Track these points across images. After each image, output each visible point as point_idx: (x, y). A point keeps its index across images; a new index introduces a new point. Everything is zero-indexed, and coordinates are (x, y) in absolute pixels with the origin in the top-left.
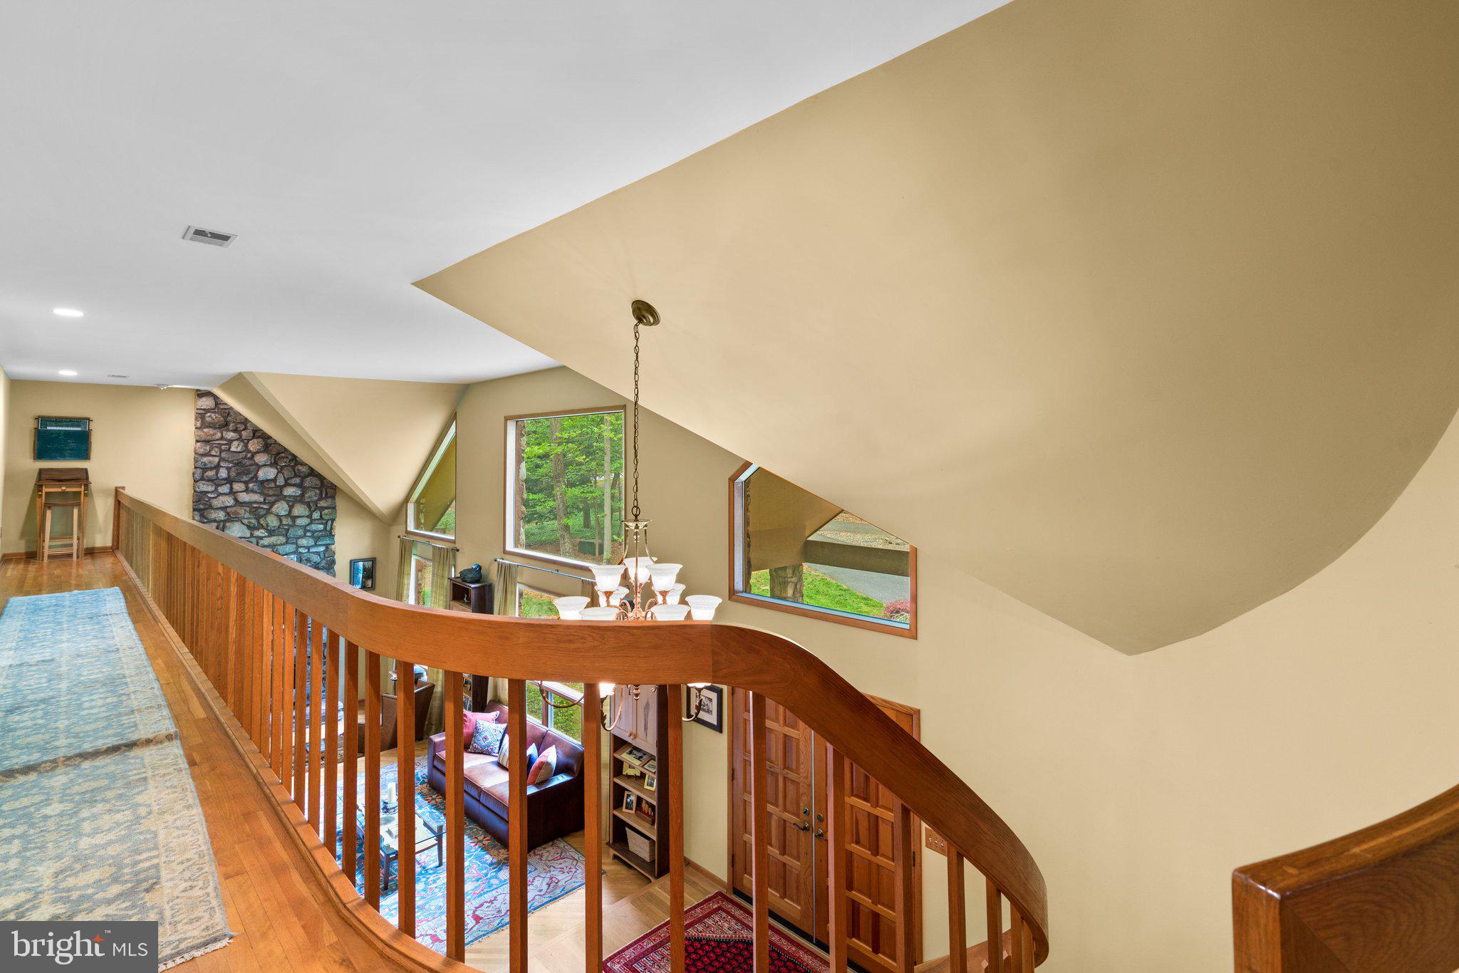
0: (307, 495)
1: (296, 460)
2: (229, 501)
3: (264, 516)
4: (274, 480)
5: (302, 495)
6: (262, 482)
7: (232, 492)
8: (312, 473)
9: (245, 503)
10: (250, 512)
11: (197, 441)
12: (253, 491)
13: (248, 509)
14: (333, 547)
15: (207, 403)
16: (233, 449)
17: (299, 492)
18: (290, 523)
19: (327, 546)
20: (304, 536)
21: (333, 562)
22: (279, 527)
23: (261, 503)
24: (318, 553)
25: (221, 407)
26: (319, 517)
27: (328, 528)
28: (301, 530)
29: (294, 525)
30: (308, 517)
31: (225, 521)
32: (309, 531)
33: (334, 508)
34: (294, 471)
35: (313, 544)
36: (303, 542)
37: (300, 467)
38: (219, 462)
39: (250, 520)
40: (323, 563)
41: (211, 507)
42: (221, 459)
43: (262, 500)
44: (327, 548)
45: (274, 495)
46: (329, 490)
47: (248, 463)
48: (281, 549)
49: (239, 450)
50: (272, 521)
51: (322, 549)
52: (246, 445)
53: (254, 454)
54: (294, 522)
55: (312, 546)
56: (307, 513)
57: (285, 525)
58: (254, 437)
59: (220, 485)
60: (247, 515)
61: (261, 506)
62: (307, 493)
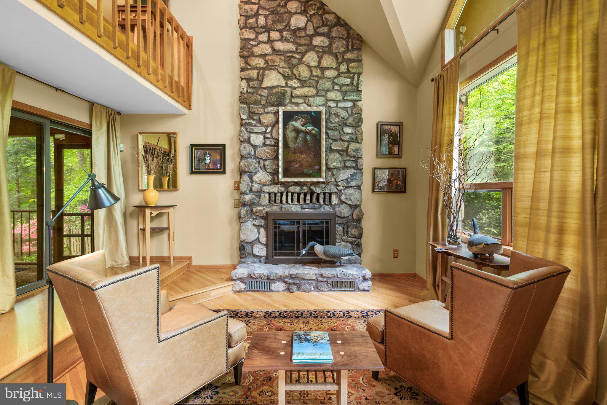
0: (334, 46)
2: (266, 49)
3: (296, 65)
4: (305, 29)
5: (330, 46)
6: (295, 31)
7: (270, 41)
8: (339, 21)
9: (280, 51)
10: (285, 61)
12: (287, 40)
13: (283, 58)
14: (359, 103)
17: (327, 42)
18: (320, 75)
19: (354, 101)
20: (333, 89)
21: (360, 120)
22: (310, 79)
23: (294, 52)
24: (346, 109)
26: (346, 70)
27: (355, 83)
28: (330, 83)
29: (323, 77)
30: (335, 69)
31: (264, 69)
32: (337, 84)
33: (360, 61)
34: (322, 20)
35: (341, 98)
36: (332, 95)
37: (327, 16)
38: (258, 10)
39: (285, 70)
40: (350, 121)
41: (252, 55)
42: (260, 7)
43: (294, 48)
44: (354, 104)
45: (305, 45)
47: (282, 11)
48: (311, 99)
50: (304, 73)
51: (349, 104)
53: (287, 2)
54: (323, 74)
55: (339, 101)
56: (334, 64)
57: (315, 76)
59: (260, 33)
60: (282, 64)
61: (294, 55)
62: (334, 43)
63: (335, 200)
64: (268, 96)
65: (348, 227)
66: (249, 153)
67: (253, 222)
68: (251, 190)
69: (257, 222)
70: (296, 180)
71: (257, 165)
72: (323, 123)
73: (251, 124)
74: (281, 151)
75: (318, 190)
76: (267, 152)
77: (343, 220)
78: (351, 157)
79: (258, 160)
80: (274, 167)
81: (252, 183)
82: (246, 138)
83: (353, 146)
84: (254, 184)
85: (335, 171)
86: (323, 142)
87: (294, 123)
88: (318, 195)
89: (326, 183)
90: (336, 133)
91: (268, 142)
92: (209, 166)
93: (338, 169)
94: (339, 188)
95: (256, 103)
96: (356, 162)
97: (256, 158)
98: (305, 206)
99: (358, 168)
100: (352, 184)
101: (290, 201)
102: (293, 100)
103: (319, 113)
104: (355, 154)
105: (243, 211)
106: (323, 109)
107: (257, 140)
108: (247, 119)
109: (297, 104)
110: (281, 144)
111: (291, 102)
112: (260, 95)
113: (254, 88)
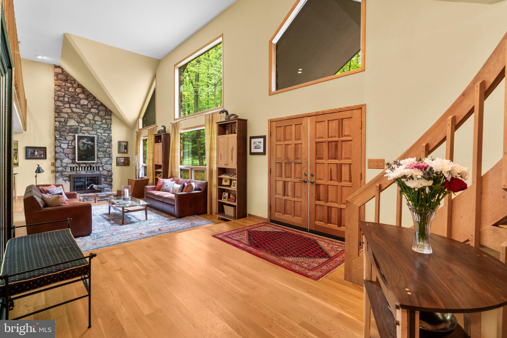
1: (95, 99)
2: (69, 111)
3: (83, 118)
4: (87, 105)
5: (98, 113)
6: (82, 105)
7: (70, 107)
8: (102, 105)
9: (75, 112)
11: (55, 85)
12: (78, 108)
13: (77, 115)
14: (111, 134)
15: (59, 70)
16: (70, 90)
17: (97, 111)
18: (94, 123)
19: (109, 134)
20: (100, 129)
21: (111, 140)
22: (89, 124)
23: (82, 113)
24: (105, 136)
25: (65, 73)
26: (105, 122)
27: (109, 127)
28: (98, 126)
29: (95, 124)
30: (101, 121)
31: (68, 118)
32: (101, 127)
33: (111, 120)
34: (95, 103)
35: (103, 132)
36: (99, 131)
37: (97, 102)
38: (64, 95)
39: (78, 119)
40: (107, 140)
41: (62, 112)
42: (65, 94)
43: (82, 112)
44: (109, 135)
45: (87, 111)
46: (109, 112)
47: (76, 97)
48: (90, 132)
49: (72, 91)
50: (87, 121)
51: (107, 135)
52: (75, 90)
53: (78, 94)
55: (103, 133)
56: (100, 120)
57: (92, 123)
58: (78, 87)
59: (66, 104)
60: (77, 117)
61: (82, 114)
62: (100, 112)
63: (101, 169)
64: (70, 129)
65: (106, 179)
66: (60, 151)
67: (63, 179)
68: (62, 166)
69: (65, 179)
70: (84, 162)
71: (64, 156)
72: (96, 141)
73: (61, 140)
74: (76, 151)
75: (94, 166)
76: (70, 151)
77: (105, 176)
78: (108, 153)
79: (65, 154)
80: (73, 157)
81: (62, 163)
82: (59, 145)
83: (108, 149)
84: (63, 163)
85: (101, 159)
86: (96, 148)
87: (83, 140)
88: (94, 167)
89: (97, 163)
90: (101, 145)
91: (70, 147)
92: (37, 156)
93: (102, 158)
94: (102, 164)
95: (64, 131)
96: (110, 155)
97: (63, 153)
98: (88, 172)
99: (110, 158)
100: (108, 163)
101: (81, 170)
102: (82, 131)
103: (94, 137)
104: (109, 152)
105: (58, 175)
106: (95, 136)
107: (65, 146)
108: (59, 137)
109: (84, 133)
110: (76, 148)
111: (80, 132)
112: (66, 128)
113: (63, 125)
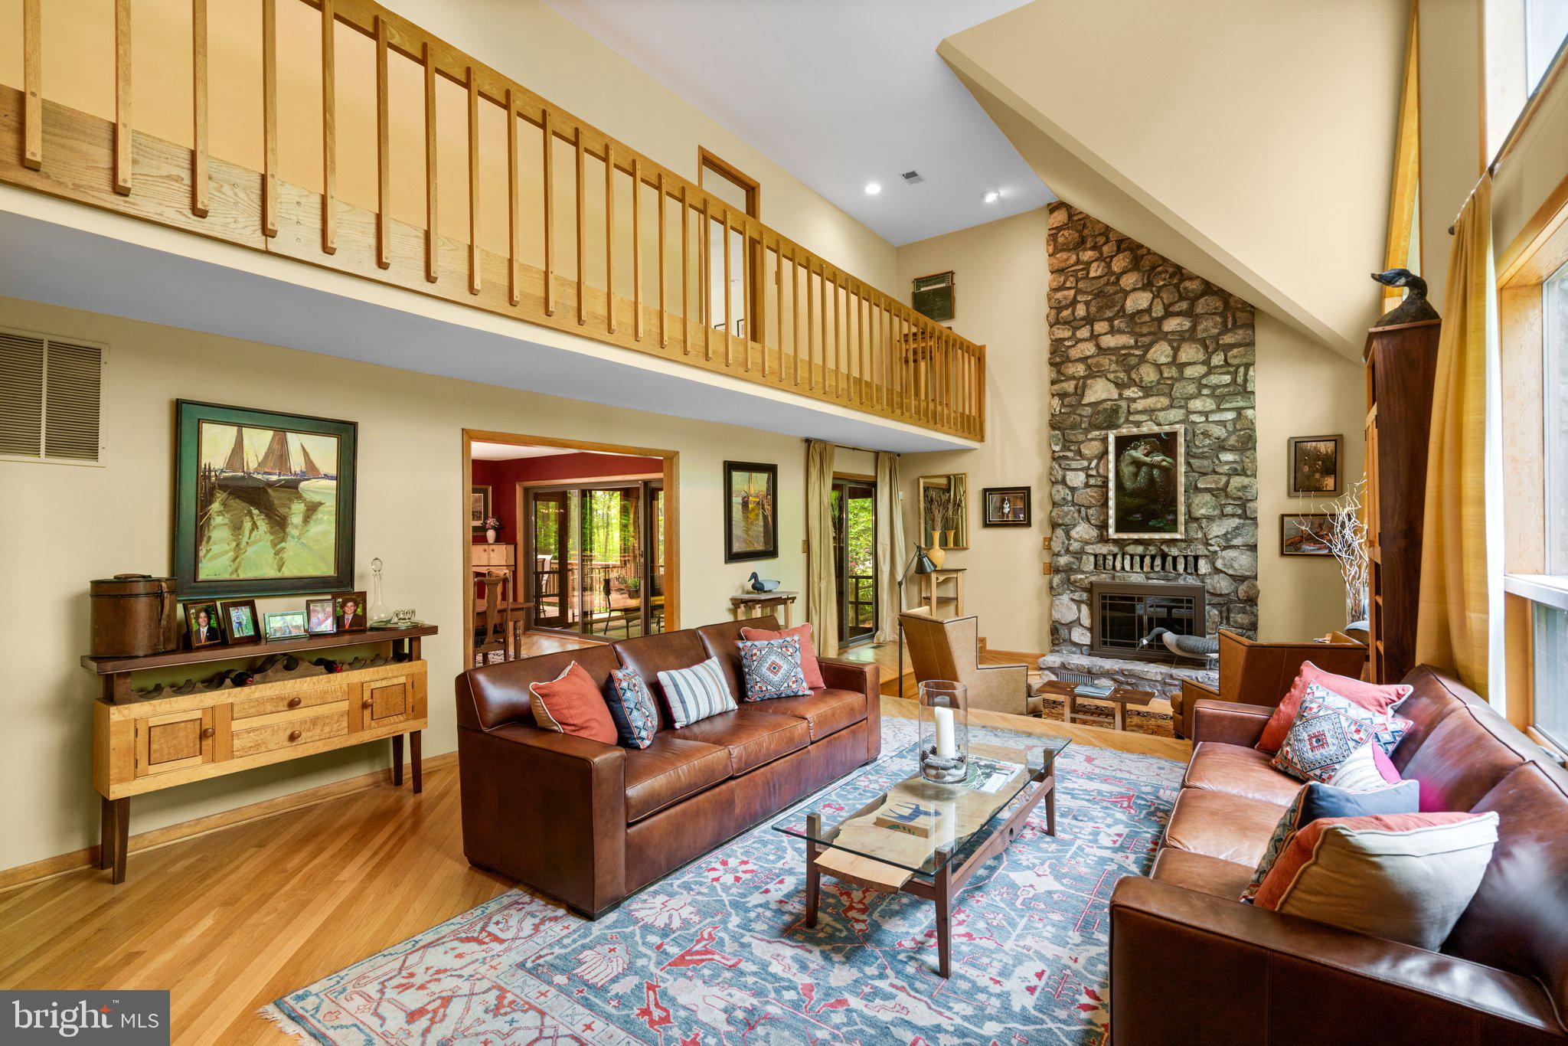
0: (1200, 328)
1: (1182, 274)
2: (1089, 349)
3: (1136, 366)
4: (1149, 310)
5: (1193, 329)
6: (1133, 316)
7: (1094, 337)
8: (1209, 289)
9: (1109, 349)
10: (1117, 362)
11: (1052, 273)
12: (1120, 332)
13: (1114, 358)
14: (1249, 413)
15: (1060, 217)
16: (1092, 274)
17: (1187, 324)
18: (1176, 375)
19: (1239, 411)
20: (1199, 395)
21: (1252, 439)
22: (1158, 382)
23: (1131, 347)
24: (1223, 423)
25: (1075, 218)
26: (1222, 363)
27: (1240, 380)
28: (1193, 386)
29: (1181, 378)
30: (1203, 363)
31: (1085, 378)
32: (1206, 386)
33: (1251, 344)
34: (1179, 292)
35: (1214, 407)
36: (1196, 404)
37: (1188, 284)
38: (1075, 296)
39: (1119, 375)
40: (1232, 440)
41: (1068, 360)
42: (1079, 291)
43: (1132, 342)
44: (1239, 414)
45: (1149, 334)
46: (1239, 314)
47: (1111, 291)
48: (1161, 415)
49: (1099, 273)
50: (1148, 374)
51: (1230, 416)
52: (1109, 266)
53: (1119, 277)
54: (1181, 372)
55: (1212, 412)
56: (1201, 357)
57: (1168, 378)
58: (1119, 251)
59: (1079, 328)
60: (1113, 367)
61: (1132, 352)
62: (1200, 324)
63: (1204, 567)
64: (1091, 416)
65: (1229, 611)
66: (1064, 499)
67: (1071, 595)
68: (1067, 551)
69: (1076, 596)
70: (1135, 536)
71: (1076, 515)
72: (1181, 450)
73: (1066, 458)
74: (1112, 494)
75: (1174, 552)
76: (1091, 496)
77: (1221, 600)
78: (1234, 499)
79: (1077, 507)
80: (1102, 518)
81: (1069, 540)
82: (1060, 478)
83: (1236, 481)
84: (1072, 542)
85: (1204, 523)
86: (1181, 480)
87: (1133, 453)
88: (1175, 559)
89: (1188, 541)
90: (1206, 463)
91: (1092, 481)
92: (1008, 517)
93: (1210, 518)
94: (1210, 548)
95: (1073, 427)
96: (1243, 507)
97: (1074, 504)
98: (1152, 575)
99: (1249, 519)
100: (1235, 542)
101: (1127, 567)
102: (1131, 418)
103: (1173, 436)
104: (1240, 494)
105: (1057, 580)
106: (1180, 429)
107: (1077, 479)
108: (1061, 451)
109: (1138, 424)
110: (1112, 485)
111: (1127, 421)
112: (1080, 415)
113: (1071, 406)
